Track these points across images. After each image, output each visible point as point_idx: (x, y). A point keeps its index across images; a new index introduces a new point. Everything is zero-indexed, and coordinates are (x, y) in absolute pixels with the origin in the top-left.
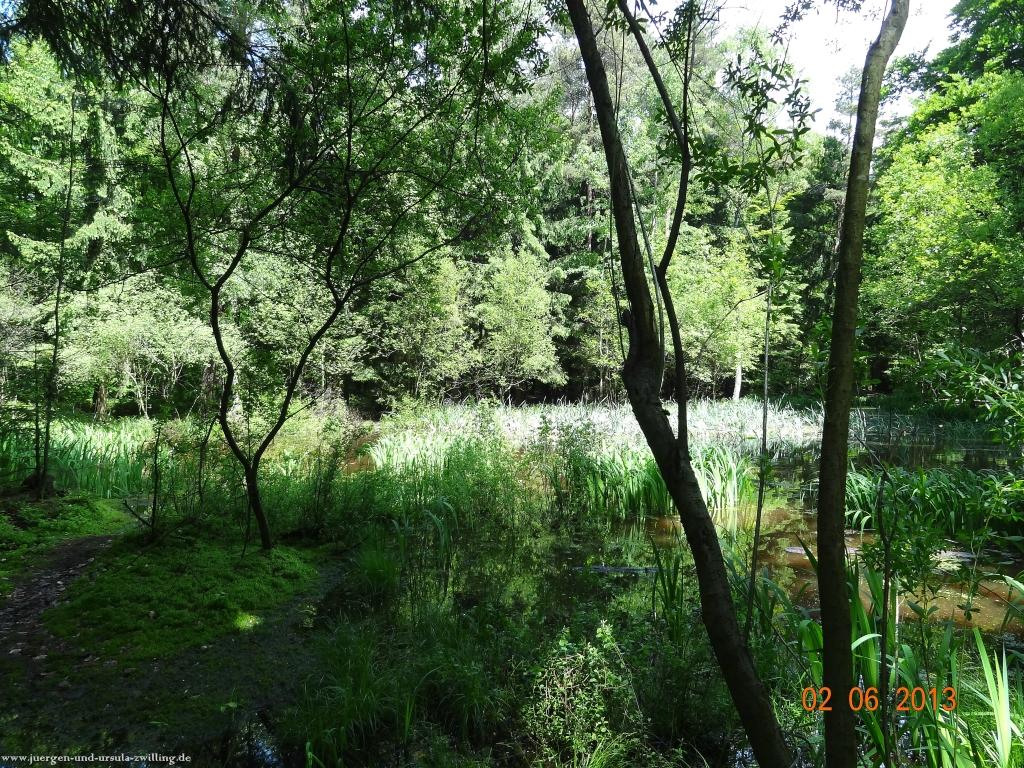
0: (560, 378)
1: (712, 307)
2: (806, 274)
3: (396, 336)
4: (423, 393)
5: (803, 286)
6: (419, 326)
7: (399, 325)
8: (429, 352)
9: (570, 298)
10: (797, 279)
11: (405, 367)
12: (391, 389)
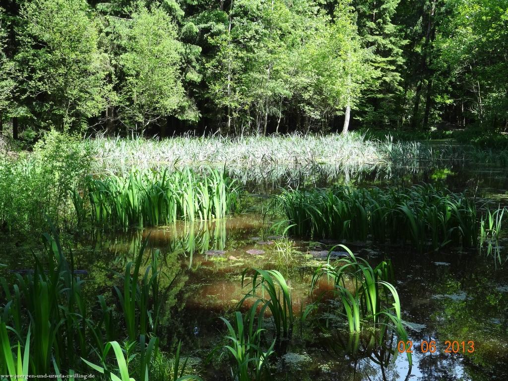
0: (192, 115)
1: (324, 58)
2: (408, 32)
3: (40, 79)
4: (67, 127)
5: (405, 42)
6: (60, 71)
7: (44, 70)
8: (73, 93)
9: (201, 49)
10: (401, 36)
11: (52, 106)
12: (43, 124)
